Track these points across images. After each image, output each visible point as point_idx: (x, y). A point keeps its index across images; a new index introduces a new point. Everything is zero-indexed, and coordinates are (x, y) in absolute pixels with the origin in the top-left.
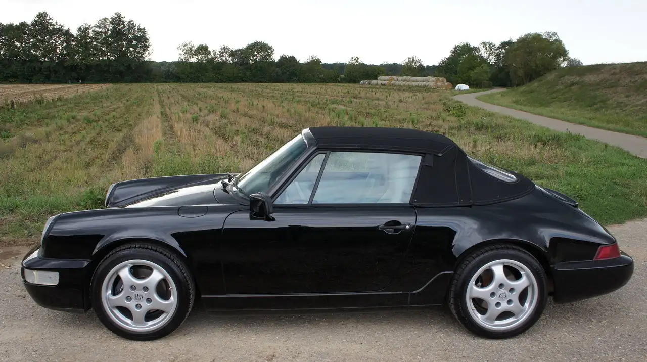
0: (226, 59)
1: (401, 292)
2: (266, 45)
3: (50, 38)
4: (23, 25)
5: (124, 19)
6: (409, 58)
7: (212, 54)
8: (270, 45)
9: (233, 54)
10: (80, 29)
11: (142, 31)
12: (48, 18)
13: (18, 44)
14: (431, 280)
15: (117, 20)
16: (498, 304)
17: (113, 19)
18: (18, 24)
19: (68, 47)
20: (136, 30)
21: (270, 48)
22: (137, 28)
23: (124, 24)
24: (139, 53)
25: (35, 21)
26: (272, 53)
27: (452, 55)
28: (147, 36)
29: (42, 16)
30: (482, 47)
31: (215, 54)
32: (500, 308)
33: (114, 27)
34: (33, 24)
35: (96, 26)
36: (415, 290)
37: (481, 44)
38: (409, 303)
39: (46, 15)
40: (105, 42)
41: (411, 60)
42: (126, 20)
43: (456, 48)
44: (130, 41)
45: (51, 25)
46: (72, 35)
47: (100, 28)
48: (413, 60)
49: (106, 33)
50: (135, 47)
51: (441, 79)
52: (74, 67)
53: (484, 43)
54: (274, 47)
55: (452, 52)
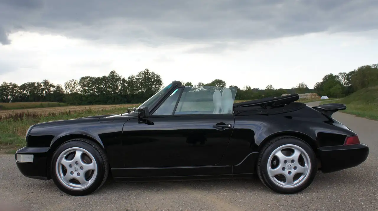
0: (201, 89)
1: (228, 166)
2: (221, 81)
3: (116, 83)
4: (104, 77)
5: (150, 72)
6: (300, 84)
7: (194, 87)
8: (224, 80)
9: (205, 86)
10: (129, 78)
11: (158, 76)
12: (115, 73)
13: (102, 86)
14: (245, 158)
15: (147, 72)
16: (290, 173)
17: (144, 72)
18: (102, 77)
19: (124, 86)
20: (156, 77)
21: (224, 82)
22: (156, 75)
23: (150, 74)
24: (157, 88)
25: (109, 75)
26: (225, 85)
27: (323, 81)
28: (161, 79)
29: (113, 73)
30: (340, 76)
31: (195, 86)
32: (291, 174)
33: (145, 76)
34: (108, 76)
35: (137, 76)
36: (236, 164)
37: (339, 74)
38: (233, 173)
39: (114, 72)
40: (142, 83)
41: (301, 85)
42: (151, 72)
43: (325, 77)
44: (153, 82)
45: (116, 76)
46: (126, 81)
47: (139, 77)
48: (302, 85)
49: (141, 79)
50: (155, 85)
51: (314, 94)
52: (126, 96)
53: (341, 73)
54: (226, 82)
55: (324, 79)
